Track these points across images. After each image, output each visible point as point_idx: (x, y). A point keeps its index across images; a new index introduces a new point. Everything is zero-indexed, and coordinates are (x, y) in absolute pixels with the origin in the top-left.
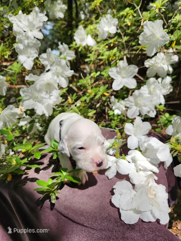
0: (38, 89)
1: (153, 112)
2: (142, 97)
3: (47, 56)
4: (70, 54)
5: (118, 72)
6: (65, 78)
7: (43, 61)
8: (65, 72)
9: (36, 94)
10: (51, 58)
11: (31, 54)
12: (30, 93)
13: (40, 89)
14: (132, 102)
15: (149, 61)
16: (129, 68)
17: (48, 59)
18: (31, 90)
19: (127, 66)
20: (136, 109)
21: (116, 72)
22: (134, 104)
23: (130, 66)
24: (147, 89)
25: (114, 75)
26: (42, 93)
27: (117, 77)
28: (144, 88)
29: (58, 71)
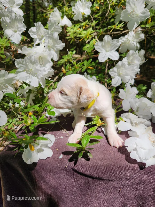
0: (33, 61)
1: (132, 80)
2: (124, 67)
3: (36, 30)
4: (57, 29)
5: (103, 46)
6: (56, 52)
7: (32, 35)
8: (56, 45)
9: (31, 67)
10: (40, 32)
11: (18, 28)
12: (24, 65)
13: (35, 61)
14: (115, 72)
15: (122, 38)
16: (113, 41)
17: (37, 33)
18: (26, 62)
19: (111, 40)
20: (119, 79)
21: (101, 46)
22: (116, 74)
23: (113, 40)
24: (127, 61)
25: (99, 49)
26: (37, 65)
27: (101, 50)
28: (125, 60)
29: (49, 45)
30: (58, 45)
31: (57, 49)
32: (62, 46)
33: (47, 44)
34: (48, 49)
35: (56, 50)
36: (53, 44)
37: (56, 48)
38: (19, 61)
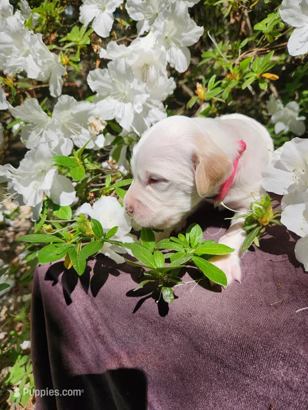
6: (183, 49)
29: (166, 35)
30: (187, 31)
31: (184, 42)
32: (198, 33)
33: (161, 33)
34: (165, 46)
35: (182, 46)
36: (175, 31)
37: (183, 39)
38: (96, 74)
